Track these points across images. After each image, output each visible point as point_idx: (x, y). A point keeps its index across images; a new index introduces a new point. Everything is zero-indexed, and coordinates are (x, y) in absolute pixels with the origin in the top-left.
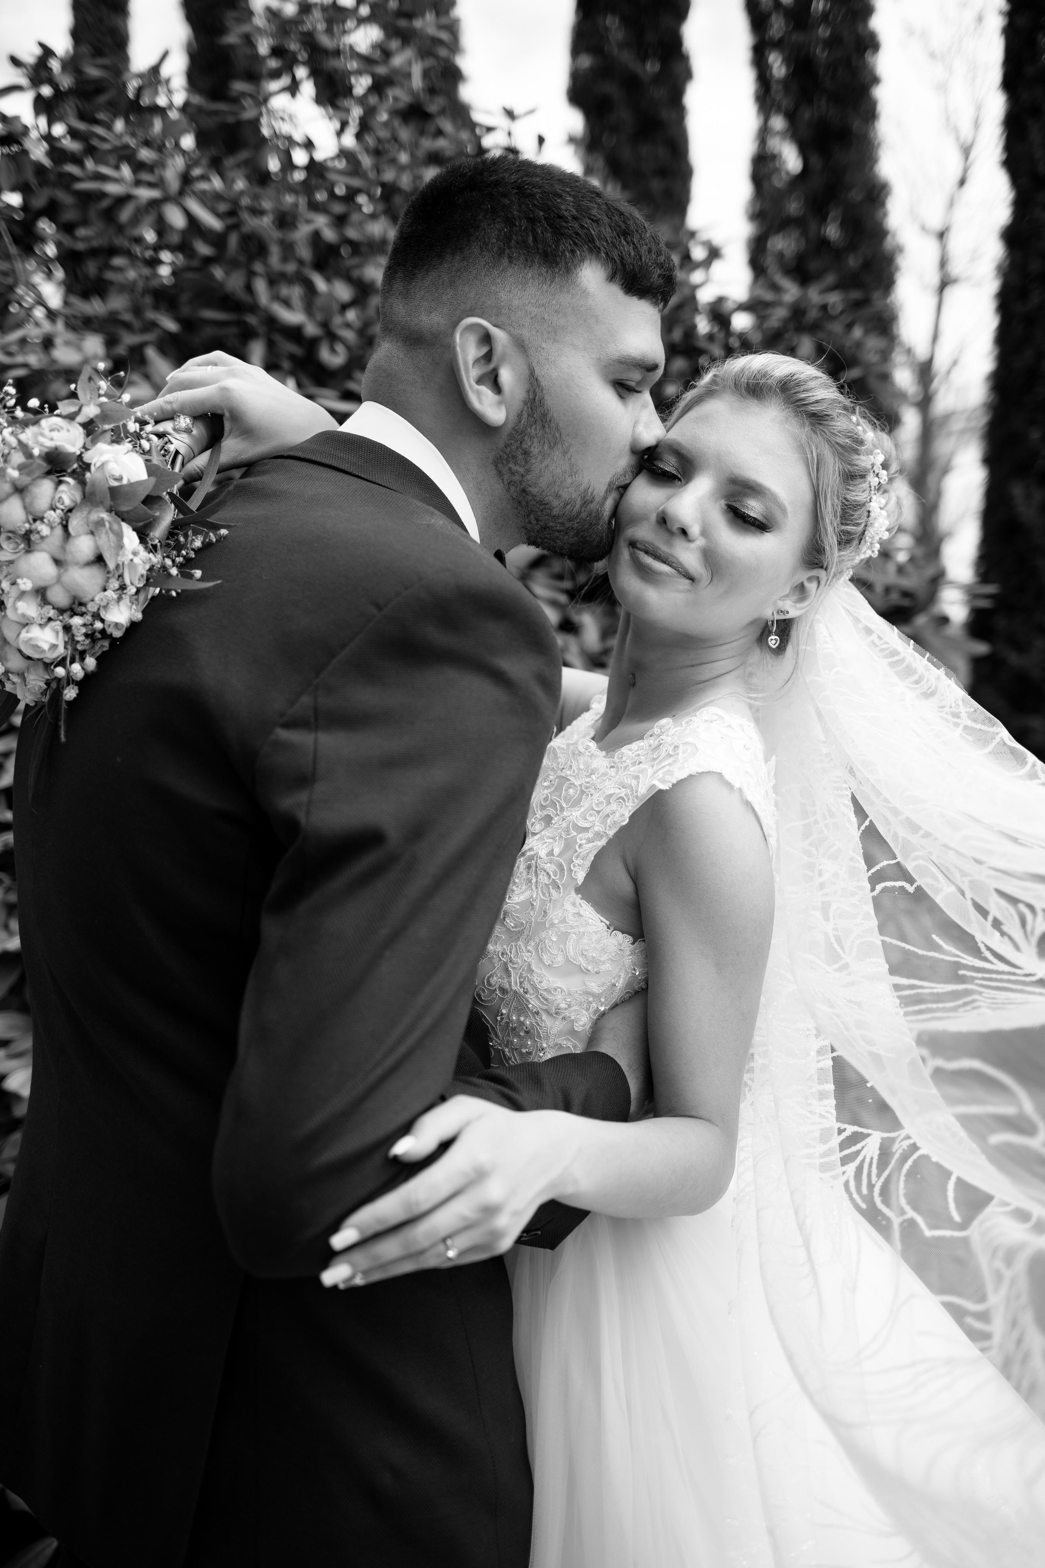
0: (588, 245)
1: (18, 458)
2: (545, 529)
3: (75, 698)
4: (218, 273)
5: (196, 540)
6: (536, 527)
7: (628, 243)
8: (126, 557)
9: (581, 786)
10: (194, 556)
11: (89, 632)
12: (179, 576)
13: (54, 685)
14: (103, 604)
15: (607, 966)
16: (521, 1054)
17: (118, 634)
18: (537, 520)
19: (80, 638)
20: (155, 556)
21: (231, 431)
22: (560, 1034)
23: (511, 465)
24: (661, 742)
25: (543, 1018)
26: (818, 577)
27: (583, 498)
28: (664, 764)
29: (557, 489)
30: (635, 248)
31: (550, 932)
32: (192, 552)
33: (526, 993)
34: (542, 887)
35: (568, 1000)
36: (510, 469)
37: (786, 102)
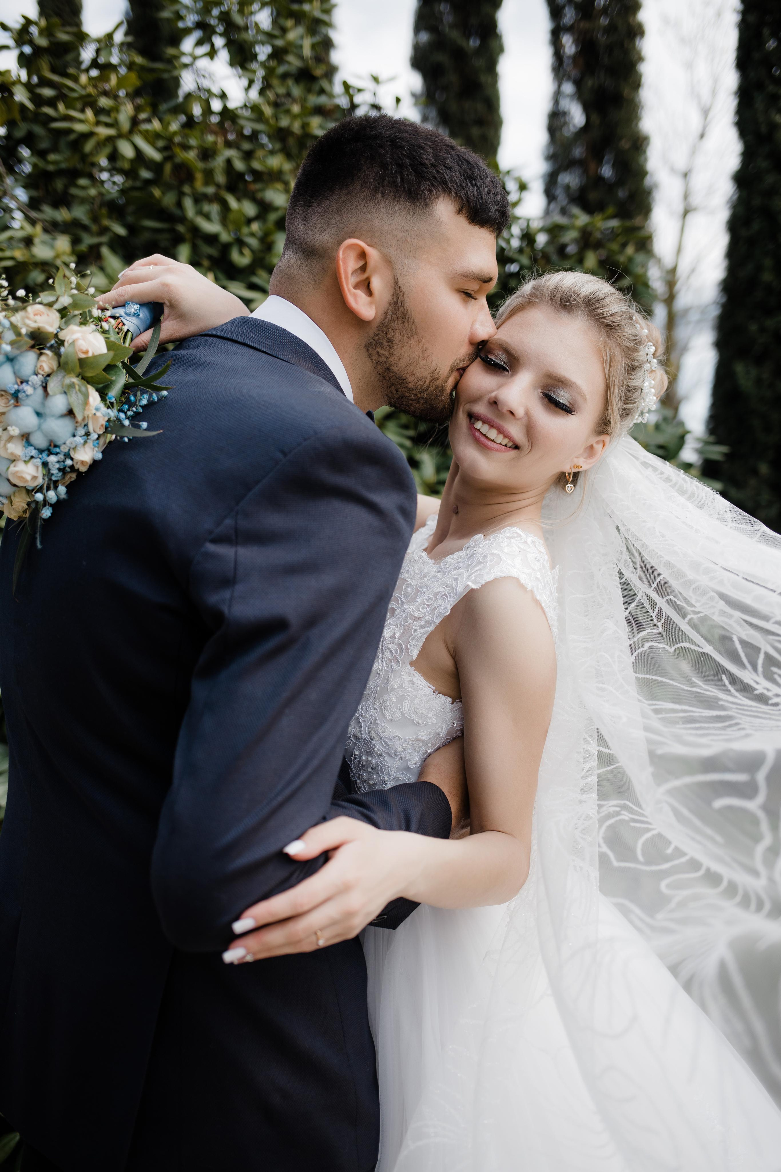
0: (442, 186)
1: (10, 336)
2: (402, 397)
3: (50, 517)
4: (157, 192)
5: (143, 399)
6: (396, 396)
7: (472, 185)
8: (91, 411)
9: (416, 585)
10: (141, 411)
11: (62, 467)
12: (131, 426)
13: (33, 506)
14: (73, 446)
15: (433, 720)
16: (369, 785)
17: (83, 469)
18: (397, 391)
19: (54, 471)
20: (112, 411)
21: (169, 315)
22: (398, 770)
23: (379, 350)
24: (474, 552)
25: (385, 759)
26: (604, 441)
27: (432, 376)
28: (476, 569)
29: (412, 368)
30: (478, 189)
31: (391, 695)
32: (140, 408)
33: (373, 740)
34: (386, 661)
35: (404, 745)
36: (378, 352)
37: (574, 73)
